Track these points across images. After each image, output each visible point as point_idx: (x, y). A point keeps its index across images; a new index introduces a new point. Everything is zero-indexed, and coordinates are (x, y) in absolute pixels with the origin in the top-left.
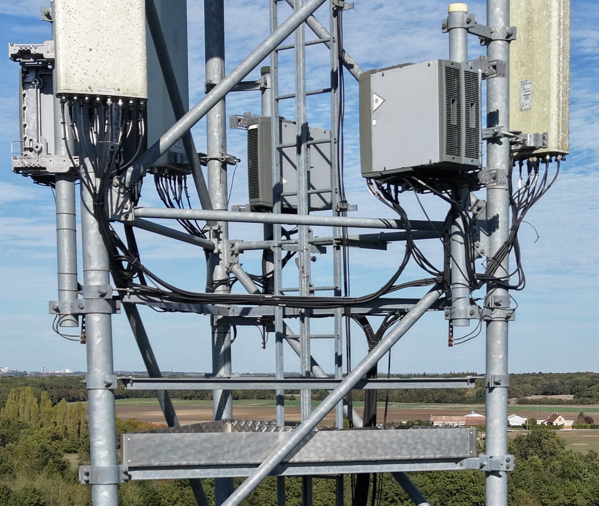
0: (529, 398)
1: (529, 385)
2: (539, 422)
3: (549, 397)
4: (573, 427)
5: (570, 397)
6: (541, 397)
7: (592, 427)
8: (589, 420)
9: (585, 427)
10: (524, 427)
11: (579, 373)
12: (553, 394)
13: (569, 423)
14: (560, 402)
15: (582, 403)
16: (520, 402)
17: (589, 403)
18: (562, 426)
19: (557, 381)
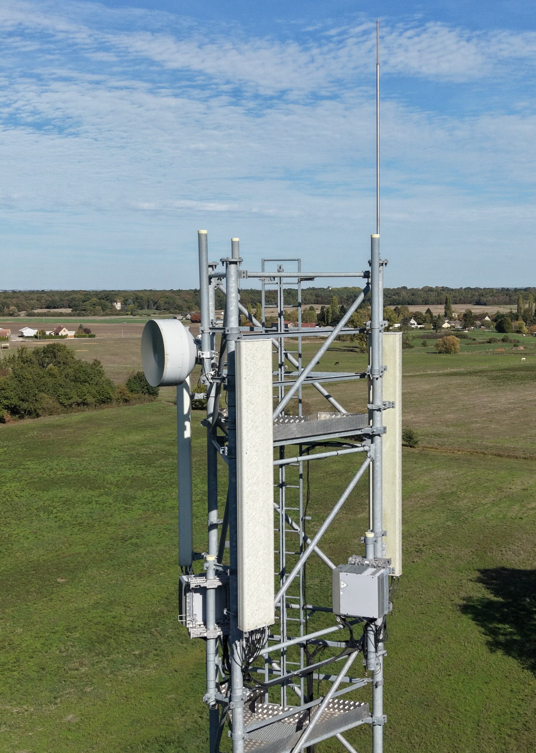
0: (36, 311)
1: (35, 301)
2: (48, 333)
3: (52, 310)
4: (75, 336)
5: (69, 310)
6: (45, 310)
7: (90, 337)
8: (87, 331)
9: (84, 337)
10: (36, 337)
11: (74, 291)
12: (55, 308)
13: (72, 333)
14: (61, 315)
15: (79, 315)
16: (29, 315)
17: (84, 315)
18: (66, 336)
19: (57, 298)
